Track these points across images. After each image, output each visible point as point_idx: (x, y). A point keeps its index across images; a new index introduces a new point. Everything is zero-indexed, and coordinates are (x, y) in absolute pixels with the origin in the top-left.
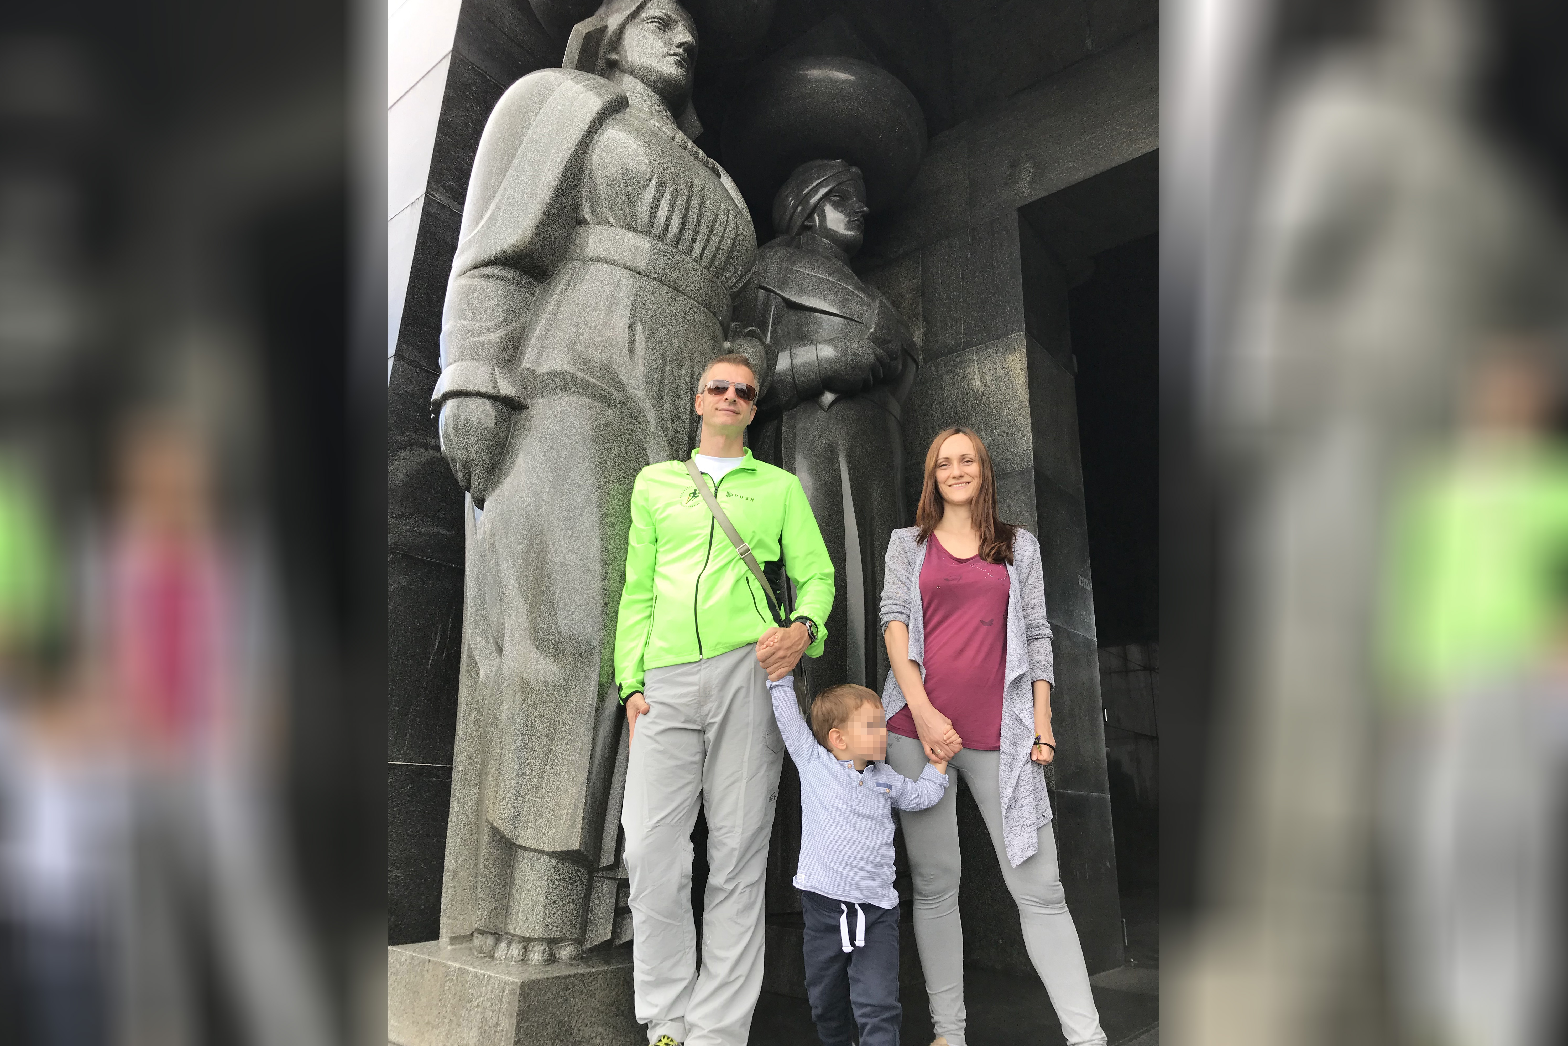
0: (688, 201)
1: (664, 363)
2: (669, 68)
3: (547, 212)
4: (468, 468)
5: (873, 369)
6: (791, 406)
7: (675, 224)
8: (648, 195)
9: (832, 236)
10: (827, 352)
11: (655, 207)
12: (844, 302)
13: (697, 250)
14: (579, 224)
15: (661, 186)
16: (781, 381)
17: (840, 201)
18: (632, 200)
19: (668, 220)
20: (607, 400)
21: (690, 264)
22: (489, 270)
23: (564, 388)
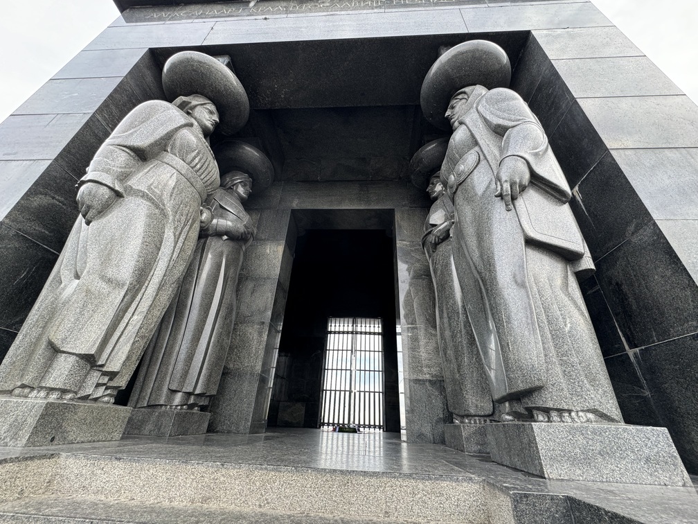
0: (205, 162)
1: (181, 204)
2: (209, 124)
3: (156, 142)
4: (89, 209)
5: (242, 234)
6: (212, 235)
7: (198, 166)
8: (194, 154)
9: (239, 194)
10: (230, 223)
11: (194, 158)
12: (239, 212)
13: (202, 177)
14: (165, 151)
15: (198, 153)
16: (212, 227)
17: (244, 186)
18: (187, 153)
19: (197, 164)
20: (157, 207)
21: (199, 179)
22: (124, 149)
23: (142, 197)
